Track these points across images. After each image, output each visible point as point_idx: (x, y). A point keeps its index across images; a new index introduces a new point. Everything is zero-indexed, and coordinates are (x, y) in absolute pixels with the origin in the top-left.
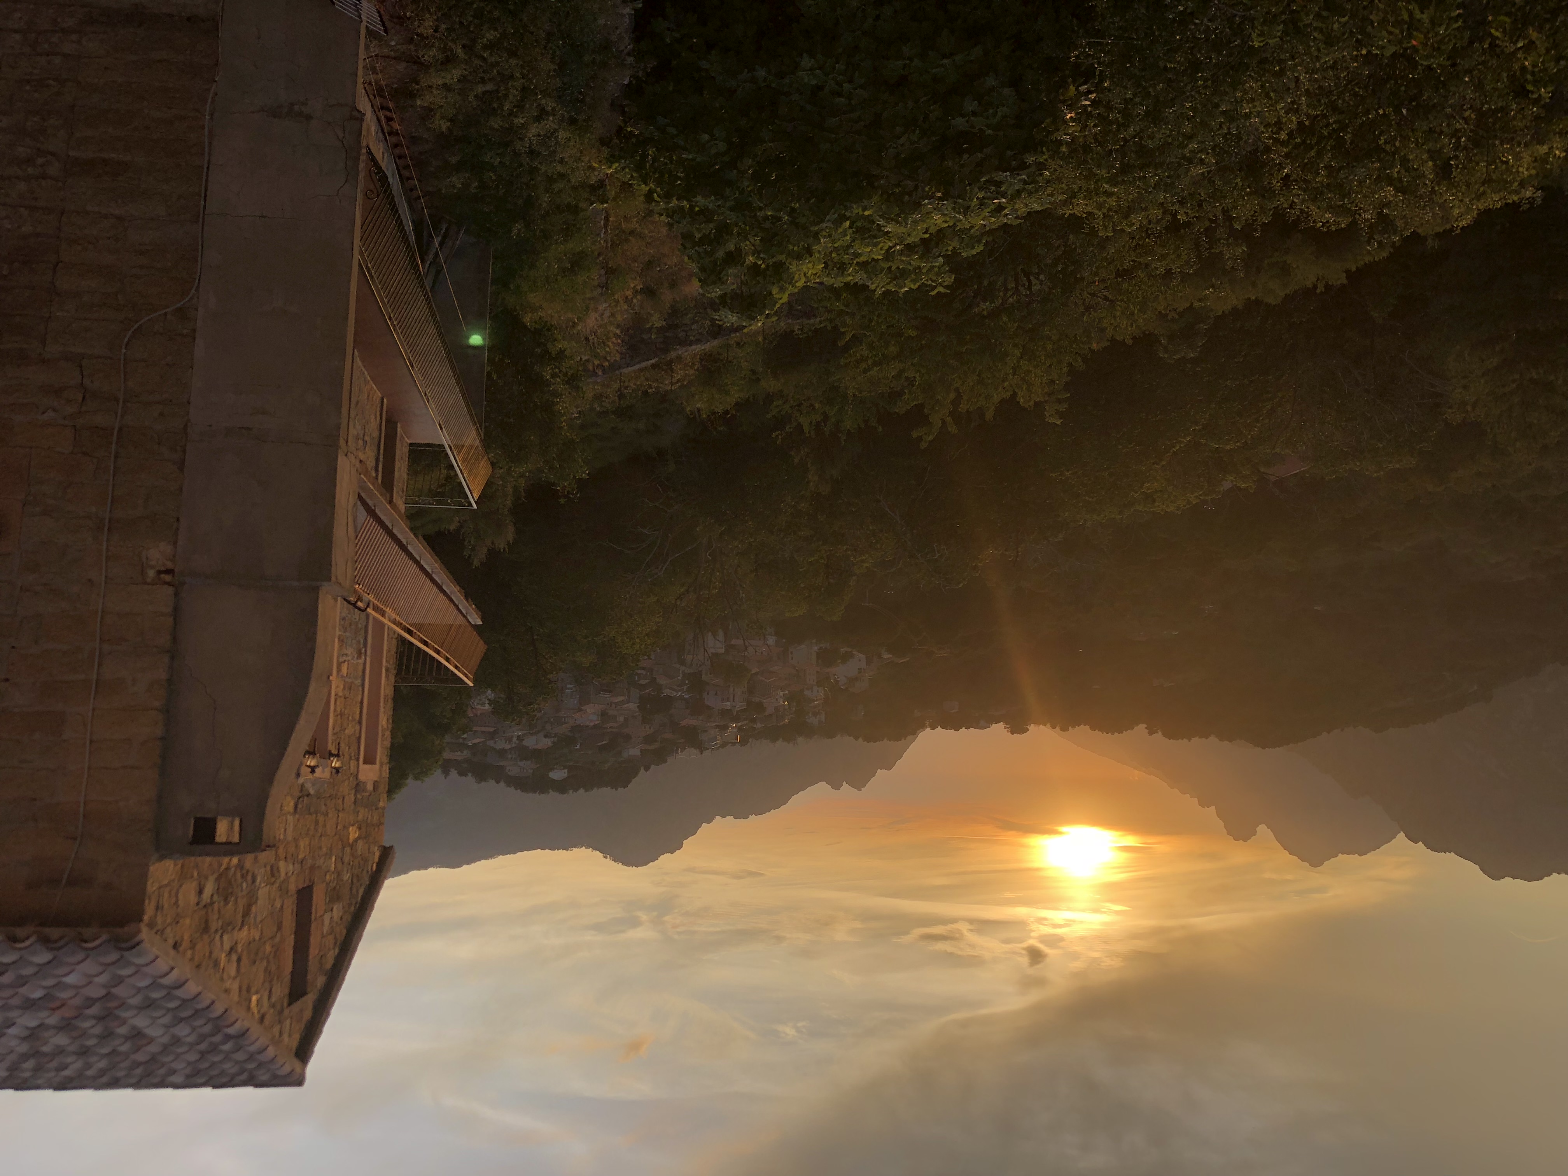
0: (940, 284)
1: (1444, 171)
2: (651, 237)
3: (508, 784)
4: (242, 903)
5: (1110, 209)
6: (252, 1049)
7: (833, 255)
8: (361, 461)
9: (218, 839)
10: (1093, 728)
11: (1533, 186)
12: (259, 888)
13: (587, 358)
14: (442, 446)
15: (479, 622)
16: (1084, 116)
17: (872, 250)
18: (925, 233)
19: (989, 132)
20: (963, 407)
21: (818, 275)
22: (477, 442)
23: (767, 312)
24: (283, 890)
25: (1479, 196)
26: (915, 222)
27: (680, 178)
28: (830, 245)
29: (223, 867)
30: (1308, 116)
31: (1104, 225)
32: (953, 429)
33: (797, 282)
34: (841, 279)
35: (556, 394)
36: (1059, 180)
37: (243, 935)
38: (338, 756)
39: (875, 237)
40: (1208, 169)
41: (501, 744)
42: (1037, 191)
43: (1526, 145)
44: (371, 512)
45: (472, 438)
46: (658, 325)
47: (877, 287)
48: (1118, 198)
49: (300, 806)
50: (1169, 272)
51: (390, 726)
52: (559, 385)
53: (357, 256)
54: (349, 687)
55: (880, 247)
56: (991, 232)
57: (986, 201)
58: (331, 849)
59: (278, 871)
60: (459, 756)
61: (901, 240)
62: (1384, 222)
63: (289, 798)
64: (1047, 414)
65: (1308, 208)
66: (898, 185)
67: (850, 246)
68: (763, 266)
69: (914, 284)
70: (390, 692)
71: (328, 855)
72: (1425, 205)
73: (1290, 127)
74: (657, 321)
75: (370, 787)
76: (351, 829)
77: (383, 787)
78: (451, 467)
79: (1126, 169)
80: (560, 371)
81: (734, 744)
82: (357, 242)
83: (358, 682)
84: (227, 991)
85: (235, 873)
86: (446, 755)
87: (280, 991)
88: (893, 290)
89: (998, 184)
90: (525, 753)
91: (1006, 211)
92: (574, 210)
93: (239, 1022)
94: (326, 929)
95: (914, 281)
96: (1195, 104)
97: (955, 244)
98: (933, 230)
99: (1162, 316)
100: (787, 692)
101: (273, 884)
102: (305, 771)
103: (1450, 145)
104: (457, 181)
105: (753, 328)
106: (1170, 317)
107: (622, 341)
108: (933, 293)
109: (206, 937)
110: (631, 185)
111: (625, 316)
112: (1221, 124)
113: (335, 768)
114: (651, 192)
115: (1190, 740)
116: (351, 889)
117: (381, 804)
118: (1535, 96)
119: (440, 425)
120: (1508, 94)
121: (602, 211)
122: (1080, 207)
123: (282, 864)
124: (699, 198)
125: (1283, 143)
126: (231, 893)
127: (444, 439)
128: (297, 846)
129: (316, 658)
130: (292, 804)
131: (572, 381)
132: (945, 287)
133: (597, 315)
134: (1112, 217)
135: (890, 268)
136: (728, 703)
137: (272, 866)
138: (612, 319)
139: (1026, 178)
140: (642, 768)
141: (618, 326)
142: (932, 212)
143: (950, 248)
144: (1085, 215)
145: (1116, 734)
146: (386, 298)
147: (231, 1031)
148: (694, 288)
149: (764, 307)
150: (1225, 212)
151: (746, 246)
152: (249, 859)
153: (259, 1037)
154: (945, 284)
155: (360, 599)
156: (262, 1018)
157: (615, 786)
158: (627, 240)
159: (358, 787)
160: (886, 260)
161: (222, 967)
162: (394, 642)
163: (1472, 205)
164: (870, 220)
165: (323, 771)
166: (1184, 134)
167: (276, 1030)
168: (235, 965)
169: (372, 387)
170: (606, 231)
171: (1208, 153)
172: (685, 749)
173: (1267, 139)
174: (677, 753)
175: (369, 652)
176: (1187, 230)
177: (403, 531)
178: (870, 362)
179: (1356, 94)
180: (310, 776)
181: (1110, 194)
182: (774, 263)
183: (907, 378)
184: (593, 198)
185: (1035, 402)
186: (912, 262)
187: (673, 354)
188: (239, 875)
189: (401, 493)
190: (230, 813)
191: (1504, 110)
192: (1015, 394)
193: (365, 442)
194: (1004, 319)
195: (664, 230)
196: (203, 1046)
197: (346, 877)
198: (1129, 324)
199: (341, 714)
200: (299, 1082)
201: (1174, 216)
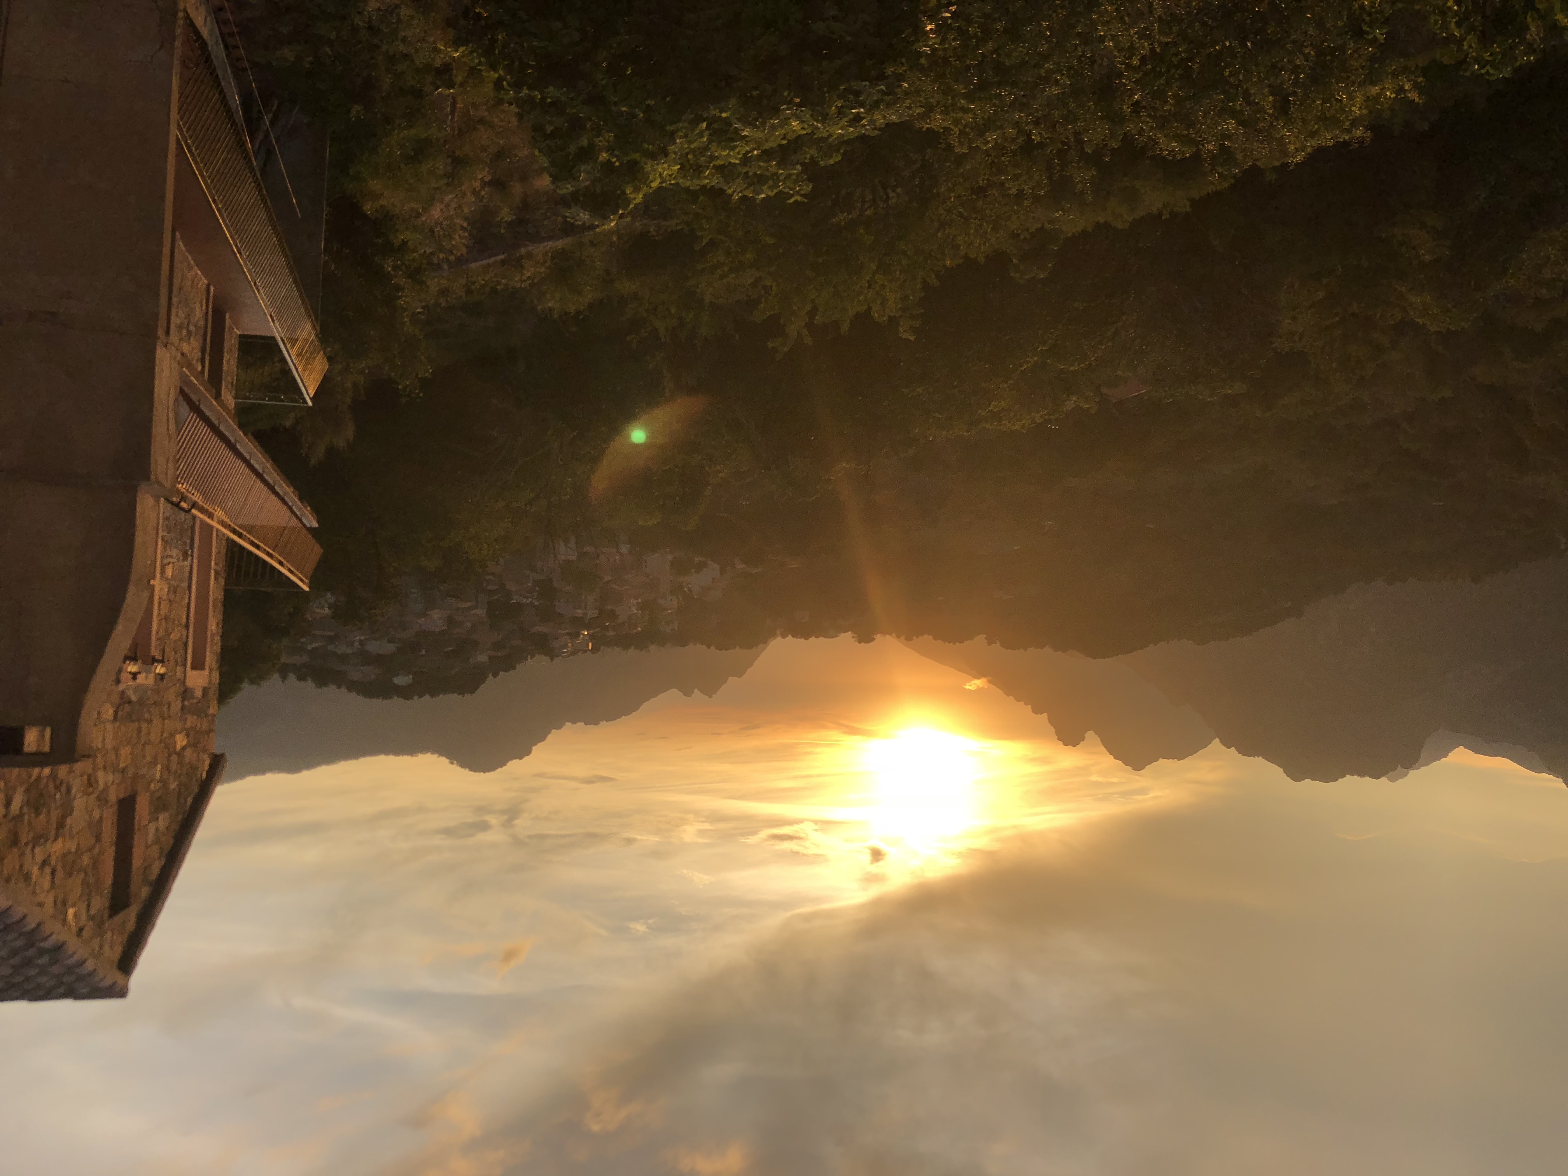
0: (798, 193)
1: (1283, 108)
2: (501, 127)
3: (350, 690)
4: (55, 815)
5: (966, 126)
6: (71, 961)
7: (690, 156)
8: (183, 354)
9: (26, 749)
10: (936, 638)
11: (1363, 126)
12: (74, 799)
13: (431, 250)
14: (273, 338)
15: (315, 525)
16: (942, 29)
17: (728, 153)
18: (784, 138)
19: (849, 38)
20: (818, 319)
21: (673, 176)
22: (313, 337)
23: (620, 212)
24: (102, 800)
25: (1313, 134)
26: (773, 128)
27: (530, 67)
28: (686, 146)
29: (34, 777)
30: (1160, 43)
31: (960, 141)
32: (808, 341)
33: (651, 182)
34: (696, 182)
35: (398, 288)
36: (918, 92)
37: (57, 848)
38: (162, 661)
39: (733, 140)
40: (1063, 91)
41: (343, 649)
42: (895, 103)
43: (1360, 85)
44: (195, 408)
45: (307, 331)
46: (508, 218)
47: (734, 192)
48: (975, 114)
49: (120, 713)
50: (1021, 193)
51: (220, 631)
52: (401, 280)
53: (174, 132)
54: (174, 590)
55: (737, 150)
56: (849, 142)
57: (844, 110)
58: (156, 757)
59: (97, 781)
60: (298, 660)
61: (759, 144)
62: (1225, 155)
63: (108, 706)
64: (901, 330)
65: (1156, 136)
66: (756, 88)
67: (706, 148)
68: (617, 164)
69: (772, 191)
70: (220, 595)
71: (154, 763)
72: (1264, 140)
73: (1142, 53)
74: (506, 215)
75: (198, 693)
76: (177, 736)
77: (213, 694)
78: (284, 360)
79: (983, 86)
80: (403, 264)
81: (585, 651)
82: (174, 116)
83: (185, 584)
84: (40, 905)
85: (47, 785)
86: (284, 659)
87: (100, 903)
88: (751, 195)
89: (857, 94)
90: (367, 659)
91: (864, 121)
92: (418, 94)
93: (54, 937)
94: (151, 837)
95: (771, 188)
96: (1053, 23)
97: (813, 152)
98: (791, 136)
99: (1015, 236)
100: (640, 600)
101: (91, 793)
102: (124, 676)
103: (1289, 80)
104: (288, 53)
105: (606, 228)
106: (1022, 237)
107: (470, 235)
108: (791, 201)
109: (15, 850)
110: (480, 70)
111: (473, 209)
112: (1076, 45)
113: (159, 674)
114: (500, 79)
115: (1026, 650)
116: (178, 799)
117: (211, 711)
118: (1371, 37)
119: (271, 316)
120: (1346, 33)
121: (449, 96)
122: (938, 121)
123: (100, 774)
124: (551, 89)
125: (1135, 69)
126: (44, 804)
127: (276, 331)
128: (117, 755)
129: (134, 561)
130: (111, 712)
131: (415, 274)
132: (802, 195)
133: (442, 206)
134: (968, 134)
135: (747, 173)
136: (579, 611)
137: (89, 777)
138: (458, 211)
139: (884, 89)
140: (490, 675)
141: (466, 219)
142: (790, 119)
143: (808, 156)
144: (942, 130)
145: (957, 644)
146: (209, 179)
147: (47, 944)
148: (544, 182)
149: (618, 207)
150: (1077, 134)
151: (600, 142)
152: (63, 771)
153: (77, 949)
154: (803, 192)
155: (183, 498)
156: (81, 930)
157: (462, 693)
158: (475, 129)
159: (186, 693)
160: (744, 165)
161: (33, 880)
162: (224, 543)
163: (1307, 141)
164: (727, 122)
165: (146, 677)
166: (1039, 54)
167: (96, 943)
168: (48, 878)
169: (197, 274)
170: (453, 118)
171: (1063, 75)
172: (534, 655)
173: (1121, 64)
174: (526, 660)
175: (195, 554)
176: (1040, 151)
177: (231, 428)
178: (726, 269)
179: (1204, 24)
180: (131, 683)
181: (966, 111)
182: (628, 161)
183: (765, 287)
184: (439, 83)
185: (889, 316)
186: (769, 168)
187: (523, 251)
188: (51, 785)
189: (230, 386)
190: (41, 722)
191: (1342, 49)
192: (870, 308)
193: (189, 333)
194: (861, 231)
195: (514, 121)
196: (15, 961)
197: (173, 785)
198: (982, 242)
199: (166, 618)
200: (121, 993)
201: (1029, 135)
